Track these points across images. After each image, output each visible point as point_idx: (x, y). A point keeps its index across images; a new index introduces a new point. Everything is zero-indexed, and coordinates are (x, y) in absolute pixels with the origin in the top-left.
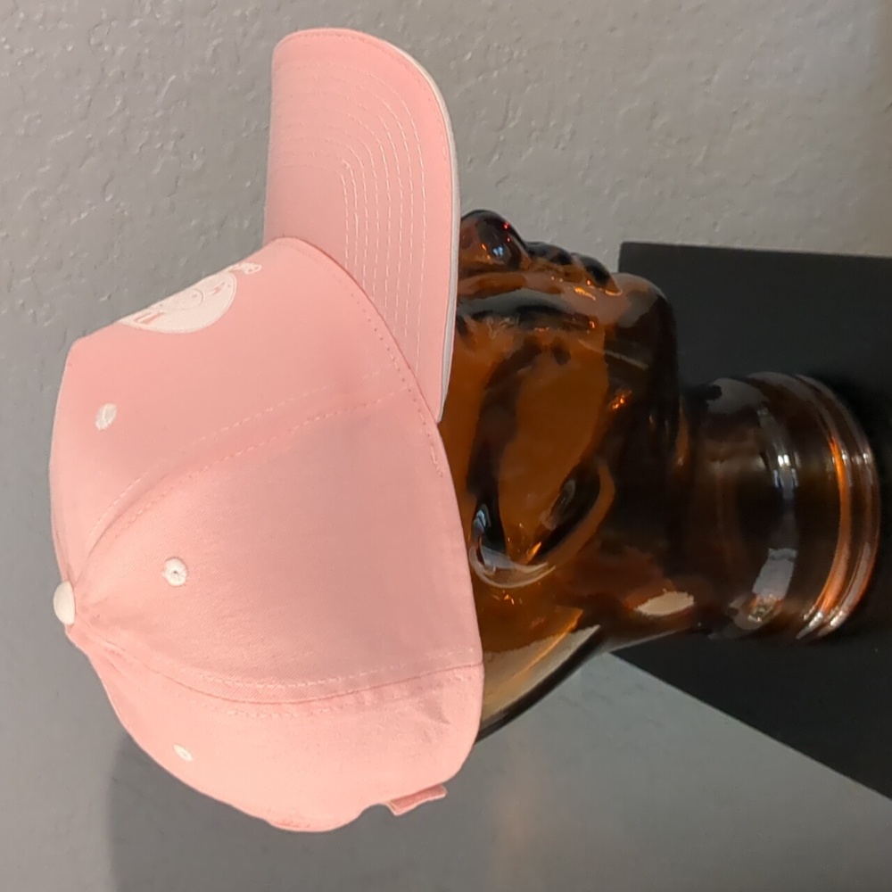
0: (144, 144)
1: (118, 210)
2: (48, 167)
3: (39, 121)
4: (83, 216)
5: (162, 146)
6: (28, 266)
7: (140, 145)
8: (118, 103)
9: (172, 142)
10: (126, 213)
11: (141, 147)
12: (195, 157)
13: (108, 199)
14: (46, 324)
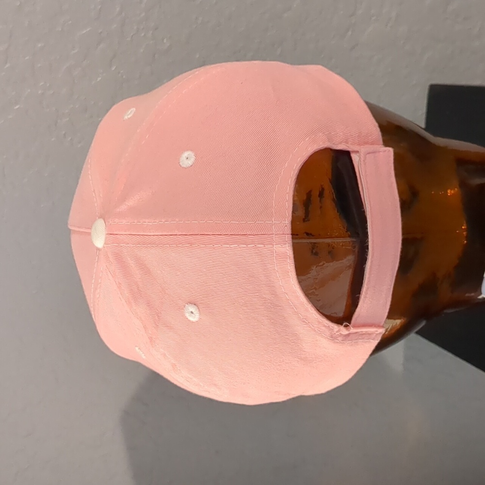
0: (134, 35)
1: (120, 75)
2: (76, 51)
3: (70, 22)
4: (99, 79)
5: (145, 35)
6: (67, 111)
7: (132, 34)
8: (118, 9)
9: (151, 32)
10: (124, 77)
11: (132, 36)
12: (165, 41)
13: (113, 69)
14: (79, 146)
